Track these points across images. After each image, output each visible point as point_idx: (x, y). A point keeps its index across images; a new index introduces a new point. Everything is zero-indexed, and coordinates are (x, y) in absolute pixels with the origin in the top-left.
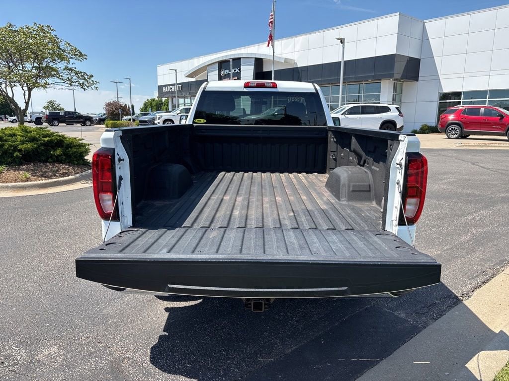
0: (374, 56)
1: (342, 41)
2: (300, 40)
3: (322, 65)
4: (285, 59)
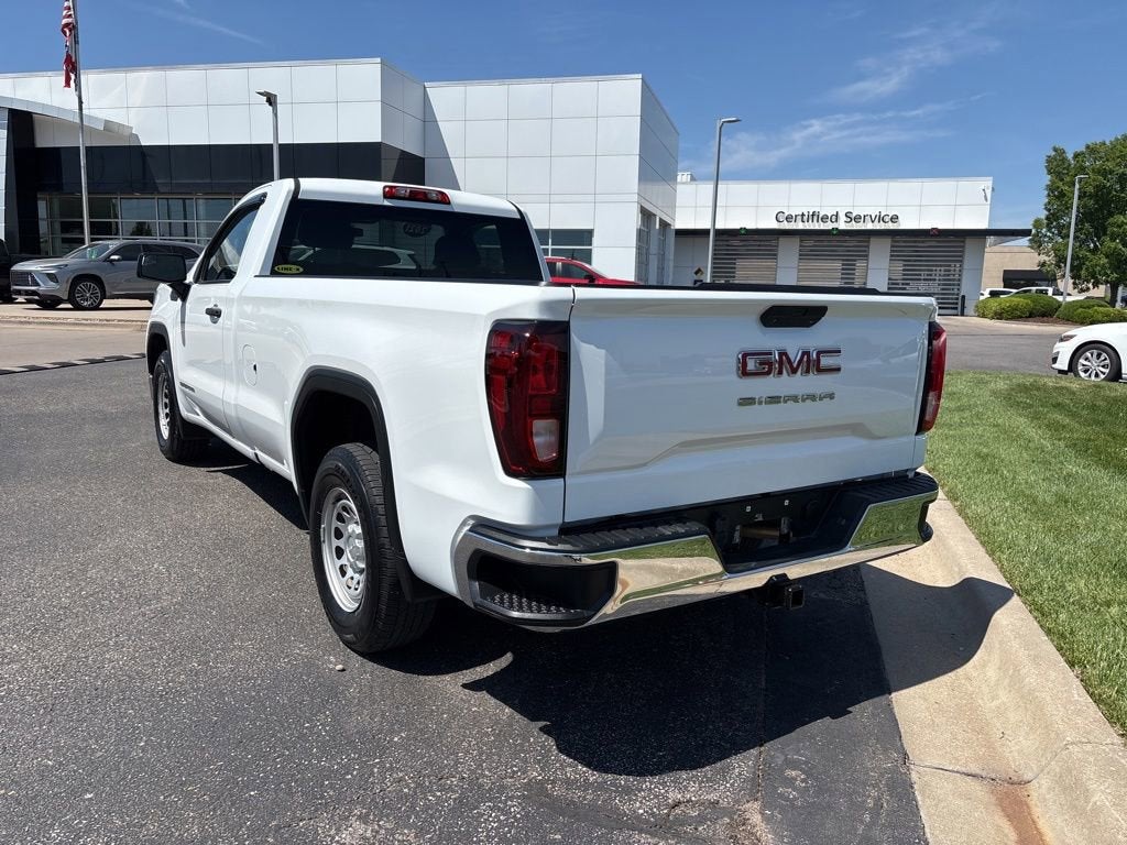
0: (335, 141)
1: (271, 100)
2: (142, 81)
3: (210, 147)
4: (106, 121)
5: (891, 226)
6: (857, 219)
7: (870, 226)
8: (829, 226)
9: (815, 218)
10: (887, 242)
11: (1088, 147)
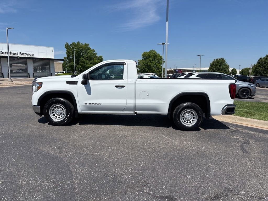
5: (32, 57)
6: (23, 54)
7: (26, 56)
8: (15, 56)
9: (11, 53)
10: (32, 61)
11: (73, 43)
